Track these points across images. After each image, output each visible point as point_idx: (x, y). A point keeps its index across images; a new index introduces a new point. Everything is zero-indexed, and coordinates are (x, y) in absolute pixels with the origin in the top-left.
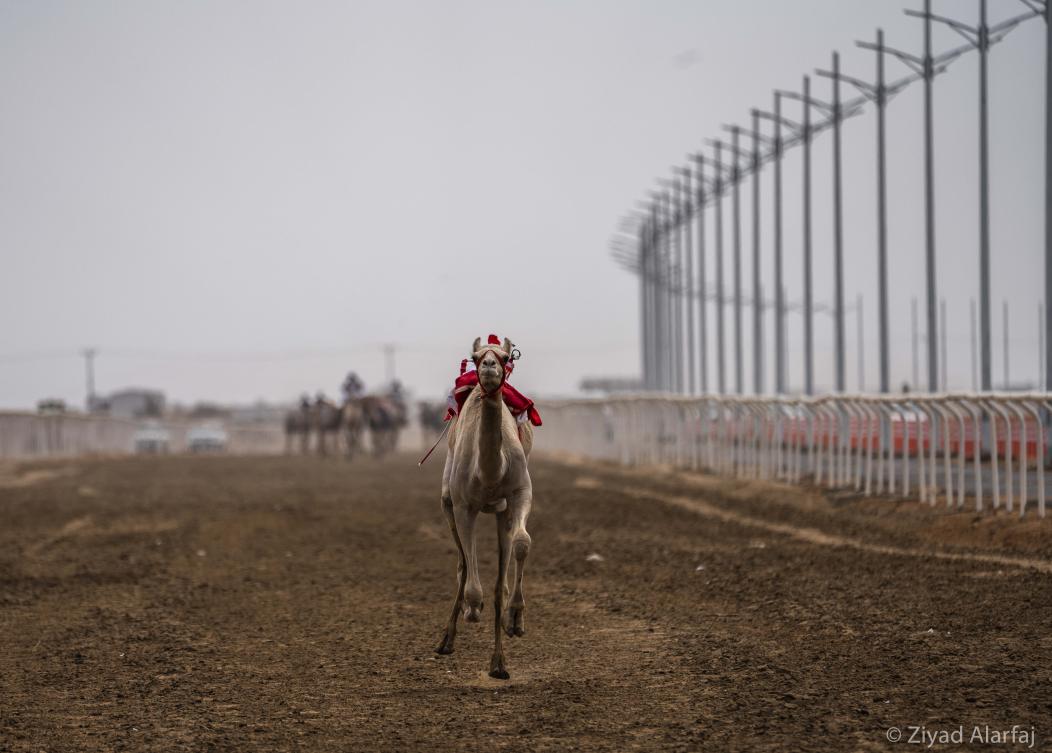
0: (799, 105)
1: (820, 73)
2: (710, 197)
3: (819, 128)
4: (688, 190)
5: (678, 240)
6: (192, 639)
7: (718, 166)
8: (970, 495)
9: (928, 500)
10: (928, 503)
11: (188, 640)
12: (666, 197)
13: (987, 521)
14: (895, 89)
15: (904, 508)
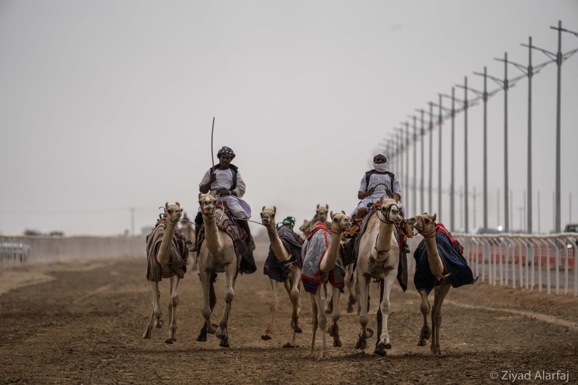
0: (450, 100)
1: (458, 86)
2: (411, 141)
3: (458, 111)
4: (402, 139)
5: (397, 161)
6: (127, 342)
7: (415, 128)
8: (510, 281)
9: (492, 283)
10: (492, 285)
11: (125, 343)
12: (393, 142)
13: (516, 293)
14: (492, 94)
15: (481, 286)
